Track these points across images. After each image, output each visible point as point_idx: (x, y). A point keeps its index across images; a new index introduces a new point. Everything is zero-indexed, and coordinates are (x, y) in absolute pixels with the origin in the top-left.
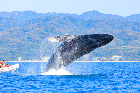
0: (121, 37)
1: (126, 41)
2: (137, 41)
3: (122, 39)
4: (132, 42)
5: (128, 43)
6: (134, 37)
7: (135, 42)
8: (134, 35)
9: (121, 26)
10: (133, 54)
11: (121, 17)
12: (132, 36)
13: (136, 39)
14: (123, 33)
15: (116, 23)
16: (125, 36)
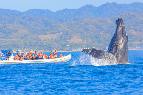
0: (3, 31)
1: (6, 34)
2: (16, 34)
3: (3, 32)
4: (11, 35)
5: (7, 36)
6: (14, 30)
7: (14, 35)
8: (14, 28)
9: (9, 20)
10: (7, 46)
11: (19, 12)
12: (12, 29)
13: (16, 32)
14: (5, 27)
15: (5, 18)
16: (6, 30)
